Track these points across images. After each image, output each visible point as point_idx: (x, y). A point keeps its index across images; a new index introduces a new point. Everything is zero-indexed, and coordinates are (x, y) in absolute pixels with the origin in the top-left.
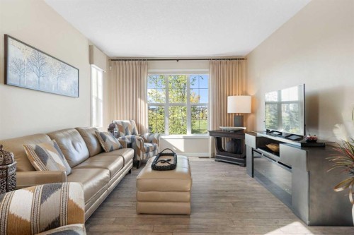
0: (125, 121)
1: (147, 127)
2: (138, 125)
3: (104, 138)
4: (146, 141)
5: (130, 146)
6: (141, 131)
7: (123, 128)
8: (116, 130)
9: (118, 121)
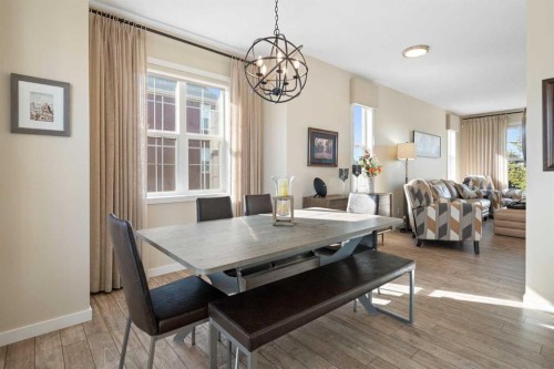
0: (479, 176)
1: (507, 183)
2: (494, 181)
3: (462, 189)
4: (504, 196)
5: (486, 197)
6: (498, 186)
7: (477, 183)
8: (471, 183)
9: (472, 176)
